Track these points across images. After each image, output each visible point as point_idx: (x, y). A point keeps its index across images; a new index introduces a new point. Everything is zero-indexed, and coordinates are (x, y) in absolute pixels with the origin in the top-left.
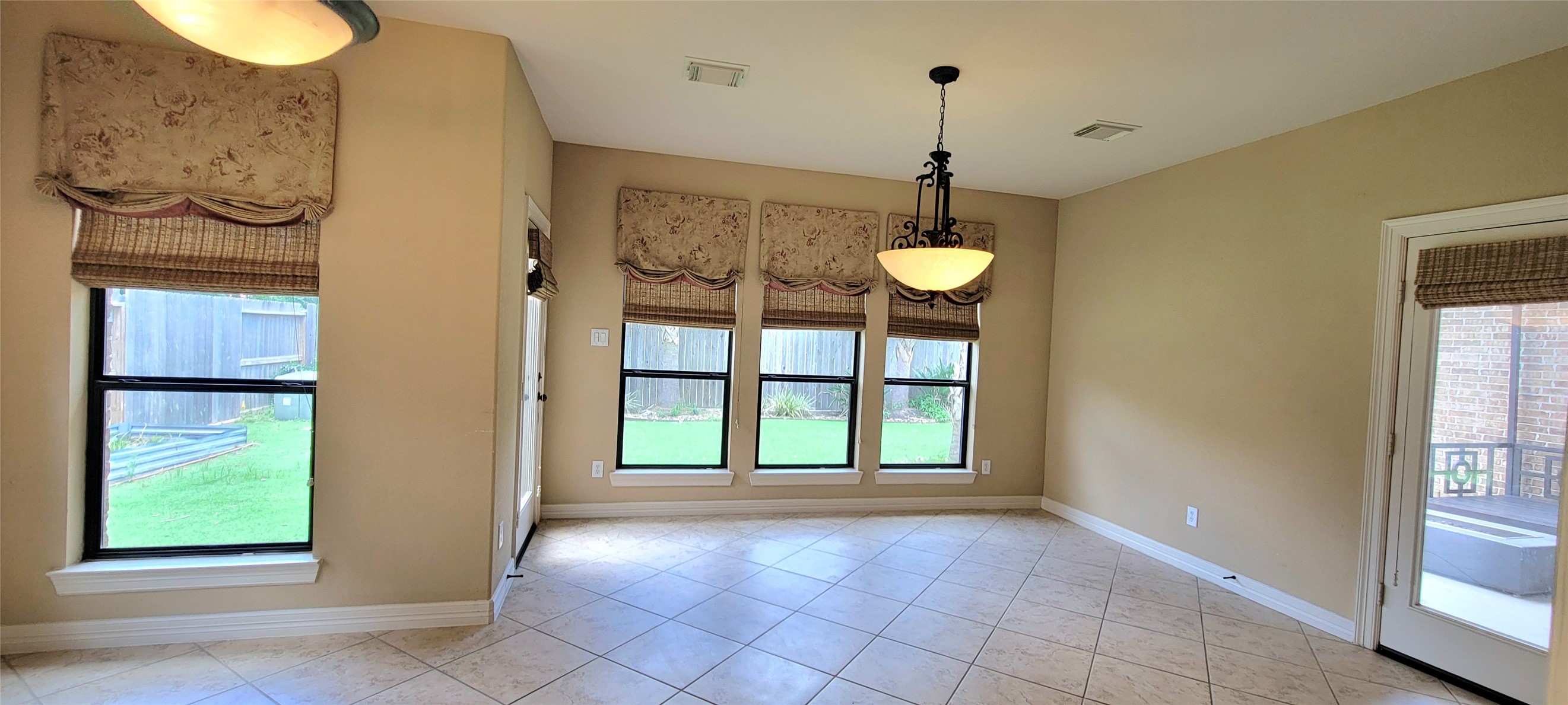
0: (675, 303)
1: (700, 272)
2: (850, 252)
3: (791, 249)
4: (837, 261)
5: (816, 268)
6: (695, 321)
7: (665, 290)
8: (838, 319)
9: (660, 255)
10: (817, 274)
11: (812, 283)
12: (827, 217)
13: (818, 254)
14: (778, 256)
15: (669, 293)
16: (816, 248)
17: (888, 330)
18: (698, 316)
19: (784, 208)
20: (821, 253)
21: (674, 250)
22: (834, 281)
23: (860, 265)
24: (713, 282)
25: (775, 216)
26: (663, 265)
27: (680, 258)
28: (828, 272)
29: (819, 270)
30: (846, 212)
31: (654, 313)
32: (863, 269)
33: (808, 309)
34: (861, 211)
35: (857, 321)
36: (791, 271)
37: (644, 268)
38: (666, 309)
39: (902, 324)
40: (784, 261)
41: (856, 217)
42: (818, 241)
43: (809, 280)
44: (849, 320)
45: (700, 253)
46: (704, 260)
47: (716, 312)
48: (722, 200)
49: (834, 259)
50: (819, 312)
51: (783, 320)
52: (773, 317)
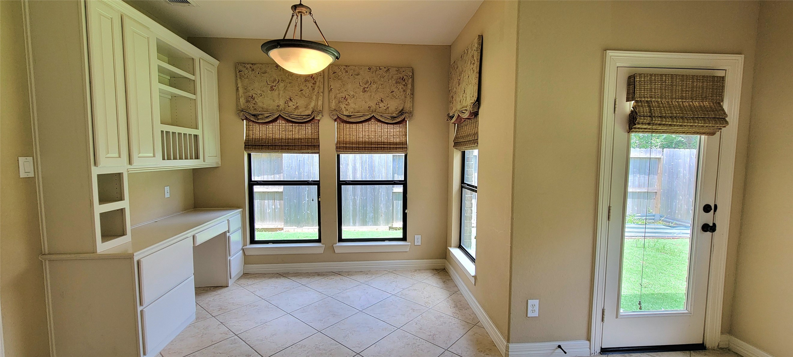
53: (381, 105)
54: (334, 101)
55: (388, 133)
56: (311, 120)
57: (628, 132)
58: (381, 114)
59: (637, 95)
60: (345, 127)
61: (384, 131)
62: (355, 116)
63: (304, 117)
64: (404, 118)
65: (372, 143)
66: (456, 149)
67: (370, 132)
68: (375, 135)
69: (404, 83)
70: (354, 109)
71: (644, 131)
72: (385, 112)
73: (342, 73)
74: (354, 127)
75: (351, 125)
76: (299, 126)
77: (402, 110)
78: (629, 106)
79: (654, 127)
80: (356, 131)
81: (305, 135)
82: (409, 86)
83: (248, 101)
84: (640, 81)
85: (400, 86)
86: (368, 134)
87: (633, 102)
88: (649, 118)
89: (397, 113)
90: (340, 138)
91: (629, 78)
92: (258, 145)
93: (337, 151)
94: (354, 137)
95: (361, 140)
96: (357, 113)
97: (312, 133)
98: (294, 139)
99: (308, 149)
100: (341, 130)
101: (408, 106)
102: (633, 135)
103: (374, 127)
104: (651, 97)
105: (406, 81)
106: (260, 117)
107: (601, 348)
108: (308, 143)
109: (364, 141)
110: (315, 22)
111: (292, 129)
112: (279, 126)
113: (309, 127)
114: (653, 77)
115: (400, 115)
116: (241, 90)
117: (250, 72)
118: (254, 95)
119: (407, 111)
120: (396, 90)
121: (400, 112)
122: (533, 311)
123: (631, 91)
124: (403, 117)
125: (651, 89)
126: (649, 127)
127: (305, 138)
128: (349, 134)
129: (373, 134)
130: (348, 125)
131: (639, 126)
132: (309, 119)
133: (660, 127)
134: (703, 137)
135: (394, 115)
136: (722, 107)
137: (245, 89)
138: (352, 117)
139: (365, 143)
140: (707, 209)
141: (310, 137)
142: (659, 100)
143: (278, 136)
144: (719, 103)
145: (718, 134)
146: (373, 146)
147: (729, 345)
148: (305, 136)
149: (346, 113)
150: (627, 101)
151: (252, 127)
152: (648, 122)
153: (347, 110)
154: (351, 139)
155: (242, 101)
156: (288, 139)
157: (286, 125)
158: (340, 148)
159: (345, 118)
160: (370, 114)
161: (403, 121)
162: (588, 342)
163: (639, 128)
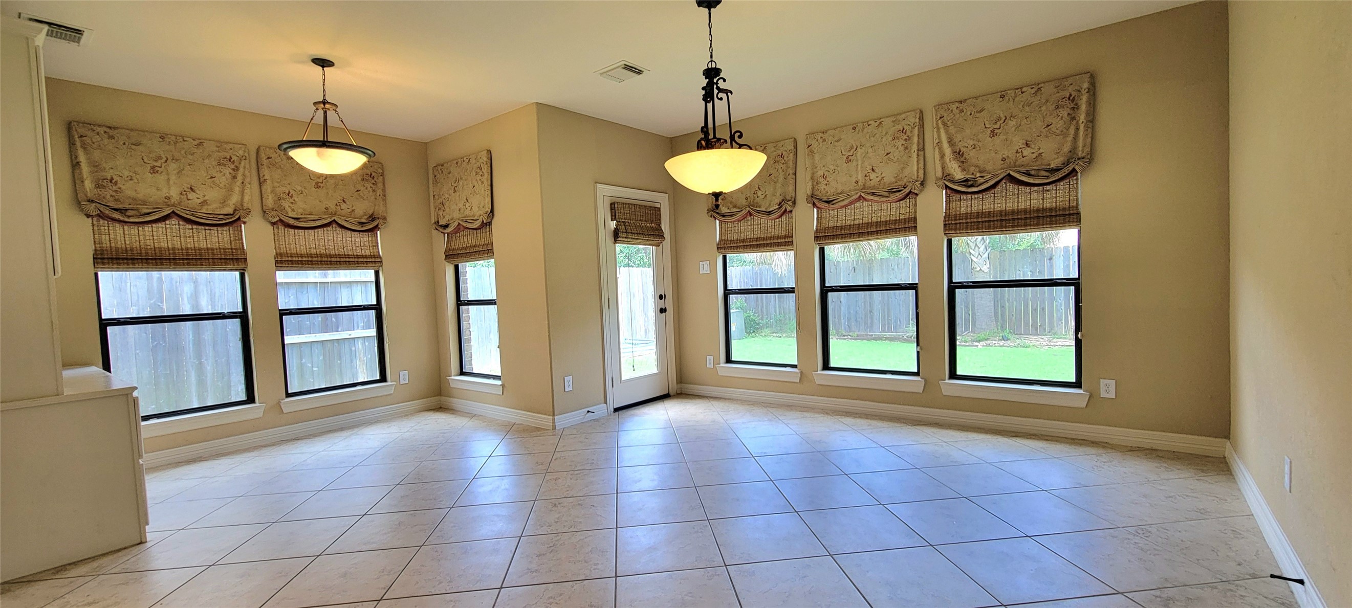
0: (750, 235)
1: (760, 207)
2: (889, 159)
3: (831, 171)
4: (877, 170)
5: (857, 182)
6: (764, 247)
7: (743, 226)
8: (886, 227)
9: (734, 200)
10: (857, 187)
11: (850, 197)
12: (862, 131)
13: (857, 168)
14: (821, 180)
15: (746, 227)
16: (854, 163)
17: (945, 230)
18: (765, 242)
19: (822, 135)
20: (859, 166)
21: (742, 193)
22: (874, 191)
23: (903, 169)
24: (769, 213)
25: (815, 145)
26: (735, 207)
27: (746, 199)
28: (869, 184)
29: (859, 183)
30: (882, 120)
31: (735, 245)
32: (906, 172)
33: (857, 222)
34: (898, 115)
35: (907, 226)
36: (833, 190)
37: (723, 212)
38: (743, 241)
39: (961, 221)
40: (826, 182)
41: (893, 122)
42: (856, 156)
43: (848, 195)
44: (897, 227)
45: (760, 191)
46: (763, 197)
47: (778, 238)
48: (772, 144)
49: (873, 170)
50: (868, 223)
51: (833, 235)
52: (823, 234)
53: (344, 206)
54: (270, 197)
55: (353, 243)
56: (234, 221)
57: (614, 244)
58: (345, 218)
59: (617, 217)
60: (286, 234)
61: (346, 240)
62: (305, 220)
63: (221, 217)
64: (377, 225)
65: (331, 255)
66: (448, 262)
67: (326, 241)
68: (334, 246)
69: (373, 181)
70: (304, 210)
71: (623, 242)
72: (349, 216)
73: (280, 160)
74: (301, 233)
75: (296, 230)
76: (205, 229)
77: (372, 214)
78: (613, 224)
79: (629, 240)
80: (305, 239)
81: (219, 244)
82: (380, 185)
83: (98, 186)
84: (618, 207)
85: (368, 185)
86: (323, 243)
87: (615, 221)
88: (625, 234)
89: (366, 217)
90: (280, 248)
91: (611, 204)
92: (123, 259)
93: (277, 267)
94: (302, 247)
95: (313, 251)
96: (310, 215)
97: (230, 240)
98: (199, 249)
99: (226, 264)
100: (281, 238)
101: (380, 210)
102: (617, 245)
103: (332, 235)
104: (625, 219)
105: (375, 179)
106: (129, 213)
107: (614, 409)
108: (225, 255)
109: (318, 253)
110: (342, 121)
111: (192, 234)
112: (166, 229)
113: (225, 232)
114: (625, 205)
115: (371, 220)
116: (85, 168)
117: (106, 141)
118: (116, 178)
119: (380, 216)
120: (362, 189)
121: (370, 217)
122: (569, 386)
123: (613, 214)
124: (375, 224)
125: (624, 213)
126: (626, 240)
127: (220, 248)
128: (294, 243)
129: (331, 243)
130: (292, 231)
131: (621, 239)
132: (231, 220)
133: (632, 240)
134: (654, 247)
135: (363, 220)
136: (661, 228)
137: (95, 166)
138: (301, 220)
139: (321, 255)
140: (661, 297)
141: (228, 246)
142: (629, 221)
143: (166, 245)
144: (659, 225)
145: (661, 245)
146: (333, 259)
147: (681, 390)
148: (219, 246)
149: (291, 214)
150: (611, 221)
151: (106, 228)
152: (625, 236)
153: (293, 210)
154: (298, 249)
155: (88, 185)
156: (187, 249)
157: (179, 228)
158: (281, 262)
159: (292, 222)
160: (329, 217)
161: (373, 230)
162: (605, 405)
163: (620, 241)
